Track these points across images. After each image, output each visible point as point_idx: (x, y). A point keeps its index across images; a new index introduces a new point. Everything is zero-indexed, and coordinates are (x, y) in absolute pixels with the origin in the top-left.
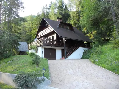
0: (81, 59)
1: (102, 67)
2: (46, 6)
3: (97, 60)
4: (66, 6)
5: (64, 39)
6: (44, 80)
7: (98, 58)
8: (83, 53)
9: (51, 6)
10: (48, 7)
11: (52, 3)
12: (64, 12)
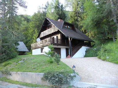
0: (84, 57)
1: (115, 63)
2: (42, 6)
3: (108, 58)
4: (62, 6)
5: (69, 38)
6: (75, 77)
7: (108, 55)
8: (86, 52)
9: (47, 5)
10: (44, 7)
11: (48, 3)
12: (60, 12)
